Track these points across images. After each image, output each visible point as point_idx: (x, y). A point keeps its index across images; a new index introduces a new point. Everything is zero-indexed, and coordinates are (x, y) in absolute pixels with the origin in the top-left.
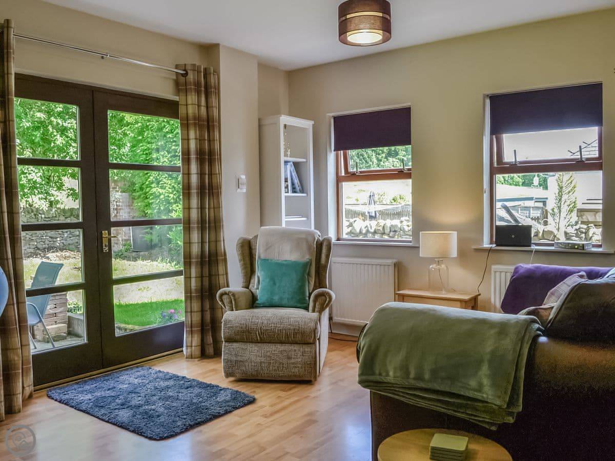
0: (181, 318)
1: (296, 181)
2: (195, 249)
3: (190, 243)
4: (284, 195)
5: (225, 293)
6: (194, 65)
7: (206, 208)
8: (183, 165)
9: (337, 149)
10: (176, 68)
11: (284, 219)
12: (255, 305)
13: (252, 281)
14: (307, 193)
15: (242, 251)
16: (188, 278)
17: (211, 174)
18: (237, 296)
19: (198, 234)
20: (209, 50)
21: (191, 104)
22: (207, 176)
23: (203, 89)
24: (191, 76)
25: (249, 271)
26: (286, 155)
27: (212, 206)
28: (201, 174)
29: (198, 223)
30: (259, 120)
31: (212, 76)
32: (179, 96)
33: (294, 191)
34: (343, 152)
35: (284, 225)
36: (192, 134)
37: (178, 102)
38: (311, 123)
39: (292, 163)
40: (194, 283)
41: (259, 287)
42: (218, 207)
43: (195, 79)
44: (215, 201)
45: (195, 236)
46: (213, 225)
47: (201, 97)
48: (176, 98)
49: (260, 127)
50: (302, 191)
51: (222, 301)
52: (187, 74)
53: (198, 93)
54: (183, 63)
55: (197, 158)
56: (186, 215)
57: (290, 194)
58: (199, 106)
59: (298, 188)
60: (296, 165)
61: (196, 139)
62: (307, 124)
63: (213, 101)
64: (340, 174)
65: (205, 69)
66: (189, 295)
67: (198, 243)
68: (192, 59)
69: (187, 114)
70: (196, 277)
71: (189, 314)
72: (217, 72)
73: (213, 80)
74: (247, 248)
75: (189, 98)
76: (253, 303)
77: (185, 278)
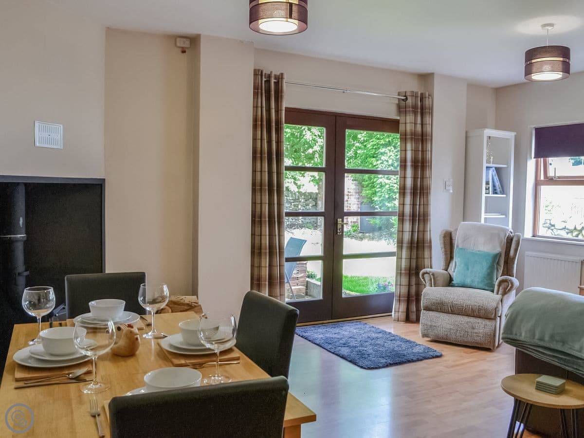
0: (392, 289)
1: (497, 184)
2: (407, 237)
3: (403, 231)
4: (484, 195)
5: (427, 273)
6: (413, 92)
7: (417, 205)
8: (400, 170)
9: (537, 156)
10: (399, 95)
11: (483, 216)
12: (451, 284)
13: (450, 265)
14: (507, 195)
15: (444, 240)
16: (399, 259)
17: (422, 178)
18: (436, 276)
19: (410, 224)
20: (426, 78)
21: (409, 123)
22: (419, 179)
23: (419, 110)
24: (410, 101)
25: (449, 257)
26: (488, 162)
27: (422, 203)
28: (415, 178)
29: (410, 216)
30: (466, 132)
31: (427, 99)
32: (400, 116)
33: (495, 192)
34: (544, 160)
35: (483, 222)
36: (409, 146)
37: (399, 120)
38: (513, 134)
39: (494, 168)
40: (404, 263)
41: (456, 271)
42: (426, 205)
43: (413, 103)
44: (425, 199)
45: (407, 226)
46: (422, 218)
47: (417, 116)
48: (398, 118)
49: (467, 138)
50: (503, 192)
51: (423, 278)
52: (407, 99)
53: (415, 113)
54: (405, 91)
55: (412, 166)
56: (401, 209)
57: (491, 195)
58: (415, 124)
59: (498, 190)
60: (498, 170)
61: (412, 150)
62: (510, 135)
63: (427, 119)
64: (539, 179)
65: (422, 94)
66: (400, 271)
67: (409, 232)
68: (412, 86)
69: (406, 130)
70: (406, 259)
71: (399, 286)
72: (431, 95)
73: (427, 102)
74: (448, 238)
75: (408, 117)
76: (450, 282)
77: (397, 258)
